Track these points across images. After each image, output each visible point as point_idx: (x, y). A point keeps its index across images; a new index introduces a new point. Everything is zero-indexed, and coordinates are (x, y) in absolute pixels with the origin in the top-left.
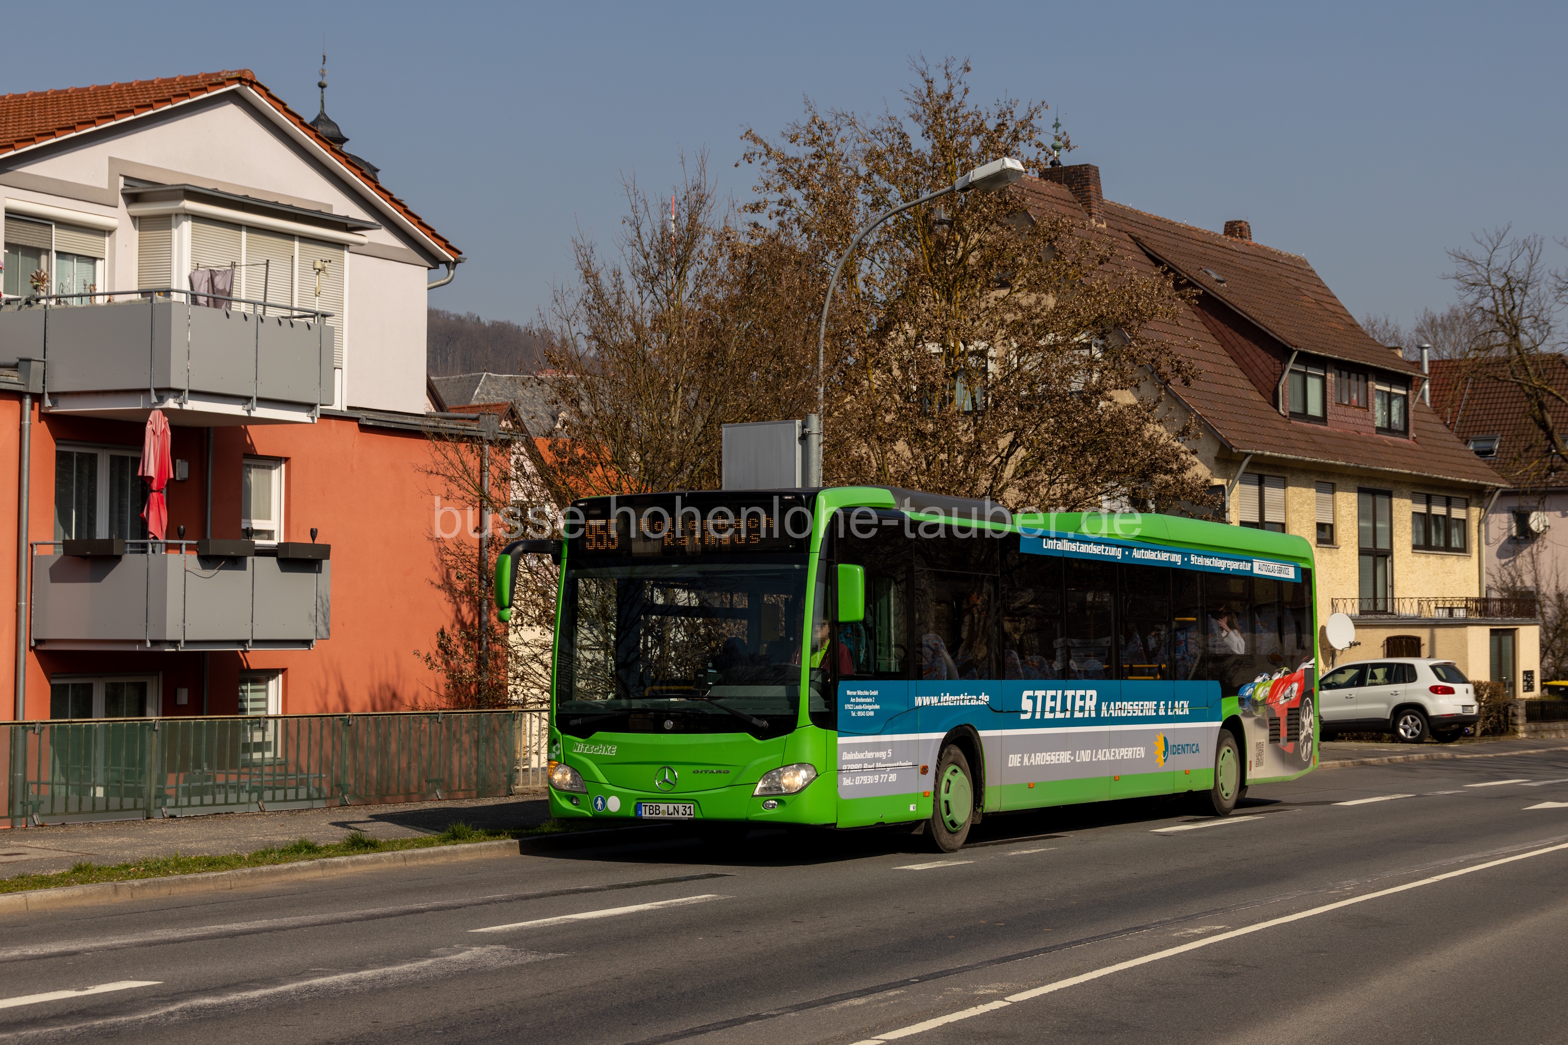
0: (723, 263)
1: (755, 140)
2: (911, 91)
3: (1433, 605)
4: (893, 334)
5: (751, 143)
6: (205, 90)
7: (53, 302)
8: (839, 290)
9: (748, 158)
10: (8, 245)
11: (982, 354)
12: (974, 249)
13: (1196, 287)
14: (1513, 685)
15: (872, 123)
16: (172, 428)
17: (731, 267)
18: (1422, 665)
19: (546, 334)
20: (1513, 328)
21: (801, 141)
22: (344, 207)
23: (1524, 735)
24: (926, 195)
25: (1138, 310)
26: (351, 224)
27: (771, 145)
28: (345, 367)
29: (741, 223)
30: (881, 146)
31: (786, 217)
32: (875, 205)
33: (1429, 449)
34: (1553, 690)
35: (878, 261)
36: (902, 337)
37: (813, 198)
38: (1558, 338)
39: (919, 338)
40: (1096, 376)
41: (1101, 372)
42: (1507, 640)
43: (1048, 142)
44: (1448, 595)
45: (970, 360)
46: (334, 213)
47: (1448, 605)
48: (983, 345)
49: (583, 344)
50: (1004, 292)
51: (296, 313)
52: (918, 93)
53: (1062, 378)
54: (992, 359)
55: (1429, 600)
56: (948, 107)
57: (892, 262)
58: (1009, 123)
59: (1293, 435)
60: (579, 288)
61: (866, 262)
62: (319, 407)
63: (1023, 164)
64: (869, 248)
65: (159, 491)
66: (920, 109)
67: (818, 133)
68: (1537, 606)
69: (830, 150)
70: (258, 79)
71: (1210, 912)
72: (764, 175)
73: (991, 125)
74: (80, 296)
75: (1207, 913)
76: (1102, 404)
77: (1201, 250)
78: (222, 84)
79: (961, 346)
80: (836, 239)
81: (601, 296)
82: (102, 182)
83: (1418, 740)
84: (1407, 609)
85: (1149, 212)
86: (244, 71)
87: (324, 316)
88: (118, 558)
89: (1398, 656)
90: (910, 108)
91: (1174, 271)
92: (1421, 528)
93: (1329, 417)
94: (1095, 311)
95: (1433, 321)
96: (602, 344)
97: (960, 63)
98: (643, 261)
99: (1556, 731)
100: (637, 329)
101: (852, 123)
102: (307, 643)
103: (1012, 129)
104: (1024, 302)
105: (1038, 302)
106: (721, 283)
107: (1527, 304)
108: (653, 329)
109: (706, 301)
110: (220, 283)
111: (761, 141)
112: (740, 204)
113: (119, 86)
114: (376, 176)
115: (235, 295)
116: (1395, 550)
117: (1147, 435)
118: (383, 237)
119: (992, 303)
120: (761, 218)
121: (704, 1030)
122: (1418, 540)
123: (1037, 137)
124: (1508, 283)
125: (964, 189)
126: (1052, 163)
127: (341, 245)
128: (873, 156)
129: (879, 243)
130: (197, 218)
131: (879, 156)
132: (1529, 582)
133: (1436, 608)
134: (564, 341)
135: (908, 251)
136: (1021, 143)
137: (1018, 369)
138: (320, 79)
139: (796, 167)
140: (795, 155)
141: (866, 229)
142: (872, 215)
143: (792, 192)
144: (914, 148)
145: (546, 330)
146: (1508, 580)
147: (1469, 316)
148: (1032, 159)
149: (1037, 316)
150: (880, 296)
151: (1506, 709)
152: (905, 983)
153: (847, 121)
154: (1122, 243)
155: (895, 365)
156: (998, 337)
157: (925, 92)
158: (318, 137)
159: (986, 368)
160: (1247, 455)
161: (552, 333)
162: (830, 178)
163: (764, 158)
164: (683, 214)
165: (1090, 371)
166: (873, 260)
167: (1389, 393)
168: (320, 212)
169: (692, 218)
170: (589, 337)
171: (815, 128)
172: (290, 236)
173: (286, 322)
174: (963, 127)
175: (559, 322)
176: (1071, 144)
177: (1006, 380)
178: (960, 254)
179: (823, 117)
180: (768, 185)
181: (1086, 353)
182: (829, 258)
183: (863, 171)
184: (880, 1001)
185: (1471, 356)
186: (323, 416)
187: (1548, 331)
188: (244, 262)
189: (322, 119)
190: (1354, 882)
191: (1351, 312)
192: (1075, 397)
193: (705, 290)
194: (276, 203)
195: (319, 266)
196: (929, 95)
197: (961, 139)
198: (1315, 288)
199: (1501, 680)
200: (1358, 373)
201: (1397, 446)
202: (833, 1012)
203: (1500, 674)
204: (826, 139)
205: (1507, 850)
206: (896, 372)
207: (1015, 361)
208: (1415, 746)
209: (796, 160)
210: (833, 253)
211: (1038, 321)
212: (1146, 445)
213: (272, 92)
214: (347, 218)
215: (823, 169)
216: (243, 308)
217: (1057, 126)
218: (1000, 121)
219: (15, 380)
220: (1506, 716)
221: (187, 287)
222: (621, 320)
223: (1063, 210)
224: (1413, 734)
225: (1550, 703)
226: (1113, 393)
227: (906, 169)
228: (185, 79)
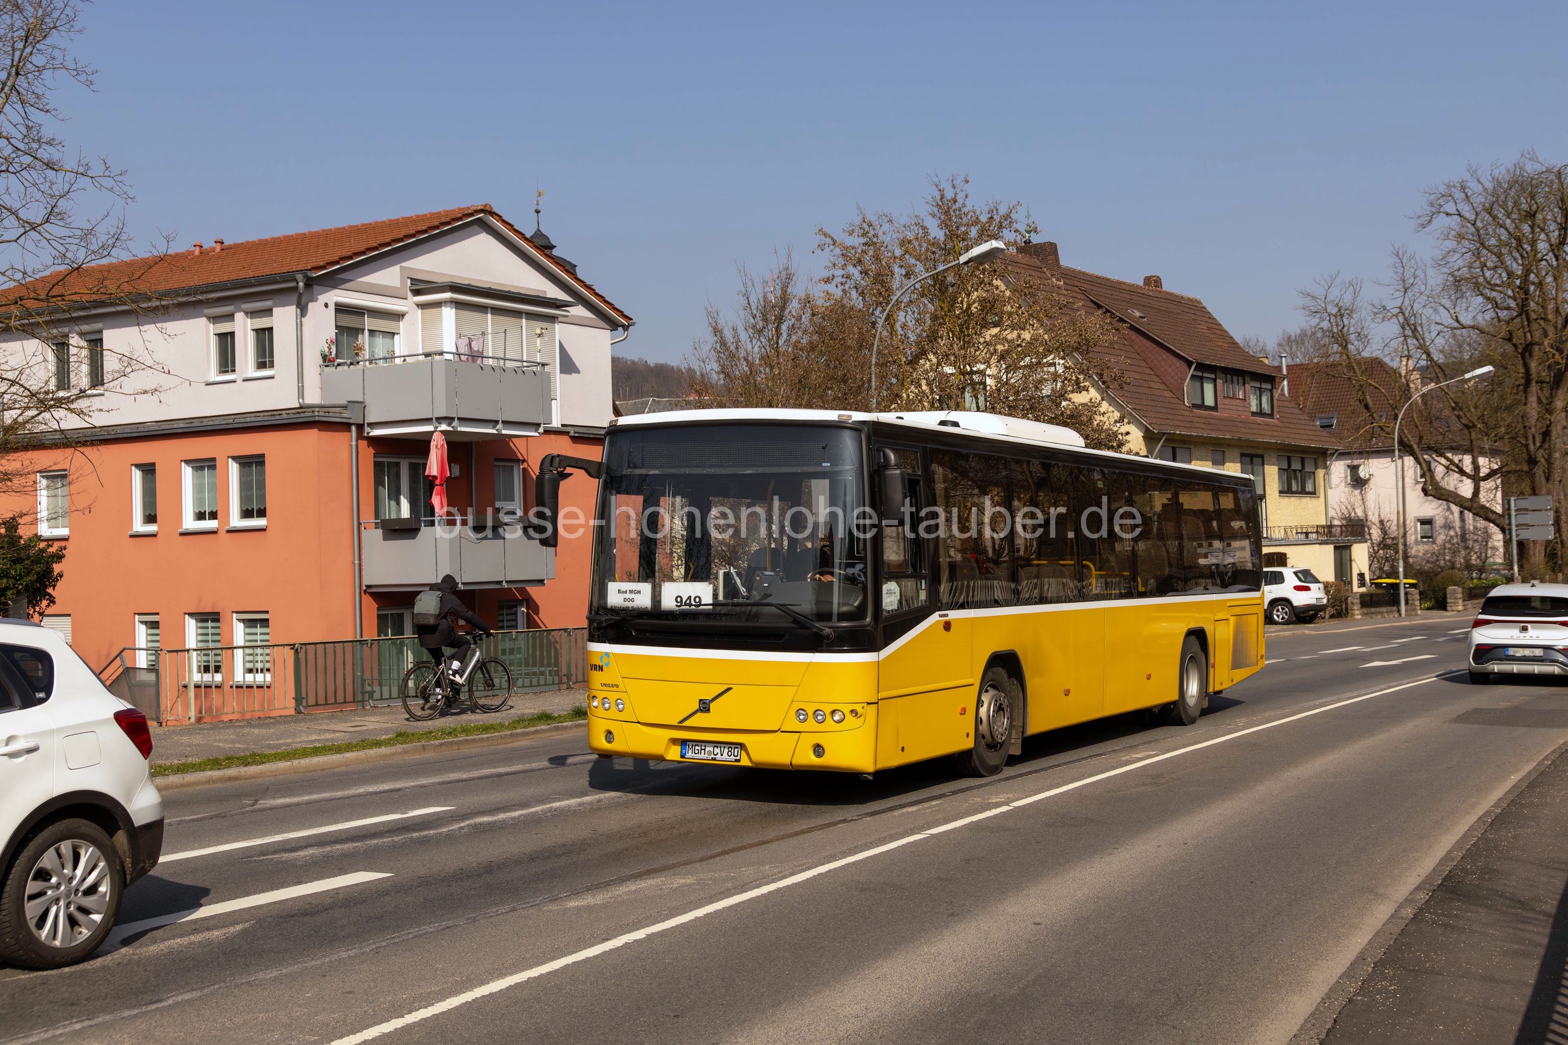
0: (805, 319)
1: (825, 235)
2: (929, 198)
3: (1294, 532)
4: (922, 362)
5: (823, 237)
6: (460, 219)
7: (367, 363)
8: (885, 333)
9: (821, 247)
10: (337, 327)
11: (982, 373)
12: (974, 302)
13: (1126, 322)
14: (1351, 583)
15: (904, 220)
16: (449, 443)
17: (811, 320)
18: (1288, 572)
19: (691, 371)
20: (1342, 340)
21: (856, 234)
22: (553, 292)
23: (1359, 617)
24: (941, 268)
25: (1087, 340)
26: (559, 303)
27: (836, 238)
28: (558, 398)
29: (818, 293)
30: (910, 236)
31: (847, 286)
32: (907, 276)
33: (1288, 425)
34: (1378, 586)
35: (910, 313)
36: (928, 365)
37: (865, 273)
38: (1375, 347)
39: (939, 364)
40: (1059, 384)
41: (1063, 382)
42: (1346, 552)
43: (1022, 228)
44: (1304, 523)
45: (974, 377)
46: (548, 296)
47: (1304, 531)
48: (982, 367)
49: (715, 377)
50: (995, 331)
51: (525, 364)
52: (934, 198)
53: (1037, 388)
54: (989, 376)
55: (1291, 528)
56: (954, 207)
57: (919, 314)
58: (995, 217)
59: (1195, 420)
60: (712, 339)
61: (902, 314)
62: (542, 426)
63: (1005, 244)
64: (903, 305)
65: (441, 485)
66: (936, 209)
67: (867, 228)
68: (1366, 529)
69: (875, 240)
70: (495, 210)
71: (1147, 743)
72: (832, 259)
73: (984, 218)
74: (385, 359)
75: (1144, 743)
76: (1064, 403)
77: (1128, 296)
78: (471, 215)
79: (968, 368)
80: (881, 299)
81: (725, 345)
82: (396, 283)
83: (1287, 623)
84: (1278, 534)
85: (1092, 272)
86: (485, 205)
87: (543, 365)
88: (417, 530)
89: (1271, 566)
90: (929, 209)
91: (1110, 312)
92: (1285, 477)
93: (1219, 406)
94: (1058, 341)
95: (1289, 338)
96: (727, 375)
97: (961, 178)
98: (752, 320)
99: (1381, 613)
100: (750, 365)
101: (890, 221)
102: (541, 582)
103: (998, 220)
104: (1009, 337)
105: (1019, 336)
106: (805, 332)
107: (1352, 324)
108: (760, 365)
109: (795, 346)
110: (475, 346)
111: (830, 236)
112: (817, 279)
113: (404, 218)
114: (575, 270)
115: (485, 354)
116: (1267, 495)
117: (1095, 423)
118: (579, 311)
119: (988, 338)
120: (831, 288)
121: (810, 830)
122: (1283, 487)
123: (1015, 226)
124: (1339, 310)
125: (966, 263)
126: (1025, 242)
127: (552, 319)
128: (903, 243)
129: (911, 301)
130: (459, 305)
131: (910, 242)
132: (1360, 513)
133: (1297, 533)
134: (701, 374)
135: (930, 306)
136: (1004, 230)
137: (1006, 383)
138: (536, 207)
139: (853, 252)
140: (852, 244)
141: (901, 292)
142: (905, 281)
143: (851, 269)
144: (932, 235)
145: (690, 368)
146: (1346, 512)
147: (1314, 334)
148: (1012, 240)
149: (1019, 345)
150: (913, 338)
151: (1346, 599)
152: (943, 796)
153: (887, 219)
154: (1074, 294)
155: (924, 382)
156: (992, 361)
157: (938, 197)
158: (536, 247)
159: (985, 382)
160: (1164, 434)
161: (694, 371)
162: (877, 258)
163: (832, 247)
164: (777, 287)
165: (1055, 381)
166: (907, 312)
167: (1260, 389)
168: (538, 296)
169: (784, 290)
170: (719, 373)
171: (865, 226)
172: (518, 314)
173: (519, 371)
174: (965, 220)
175: (698, 363)
176: (1038, 230)
177: (999, 390)
178: (965, 306)
179: (871, 217)
180: (834, 265)
181: (1052, 369)
182: (877, 313)
183: (898, 253)
184: (927, 808)
185: (1315, 361)
186: (547, 432)
187: (1368, 342)
188: (490, 331)
189: (539, 234)
190: (1244, 720)
191: (1232, 334)
192: (1046, 399)
193: (794, 338)
194: (509, 292)
195: (538, 331)
196: (942, 198)
197: (963, 229)
198: (1207, 320)
199: (1342, 580)
200: (1238, 376)
201: (1266, 424)
202: (895, 816)
203: (1342, 576)
204: (872, 232)
205: (1348, 695)
206: (924, 387)
207: (1005, 376)
208: (1285, 627)
209: (853, 248)
210: (879, 309)
211: (1019, 349)
212: (1094, 431)
213: (505, 218)
214: (556, 299)
215: (871, 253)
216: (491, 362)
217: (1028, 216)
218: (989, 216)
219: (346, 415)
220: (1346, 604)
221: (454, 350)
222: (739, 359)
223: (1033, 273)
224: (1283, 618)
225: (1377, 595)
226: (1071, 396)
227: (927, 249)
228: (447, 211)
